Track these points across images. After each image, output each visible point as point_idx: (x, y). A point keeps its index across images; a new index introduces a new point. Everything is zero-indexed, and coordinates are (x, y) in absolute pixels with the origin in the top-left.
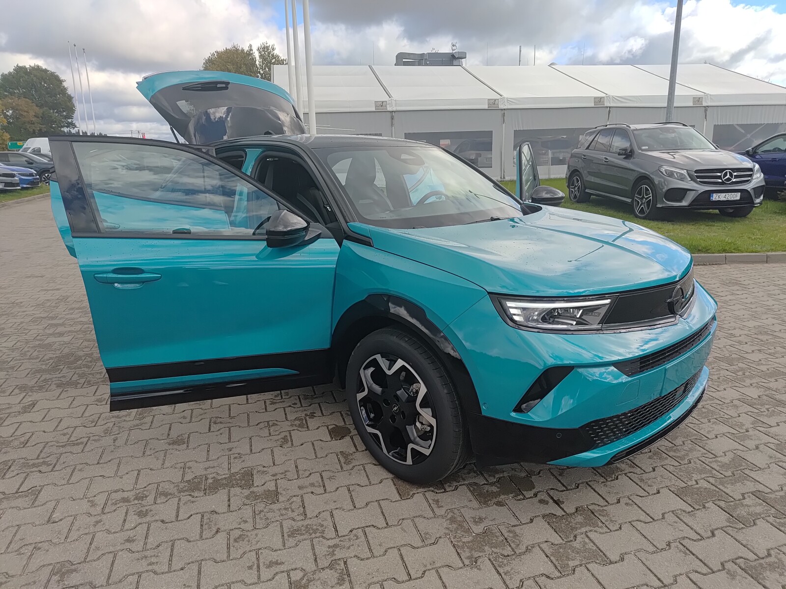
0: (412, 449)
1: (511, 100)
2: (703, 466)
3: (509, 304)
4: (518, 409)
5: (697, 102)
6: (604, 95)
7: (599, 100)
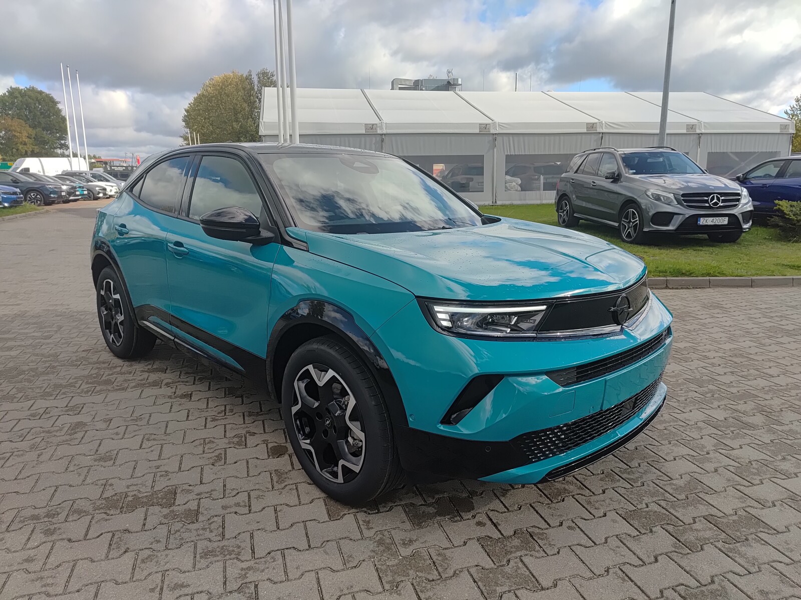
0: (343, 466)
1: (503, 125)
2: (656, 489)
3: (437, 308)
4: (446, 420)
5: (690, 130)
6: (596, 121)
7: (591, 126)
